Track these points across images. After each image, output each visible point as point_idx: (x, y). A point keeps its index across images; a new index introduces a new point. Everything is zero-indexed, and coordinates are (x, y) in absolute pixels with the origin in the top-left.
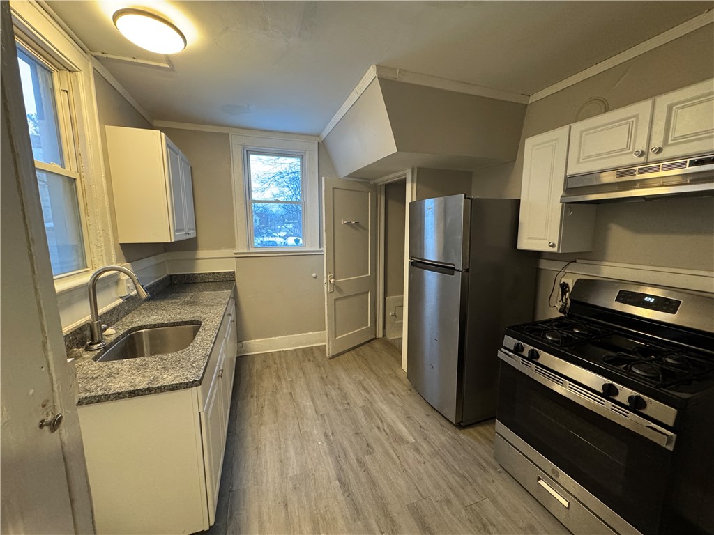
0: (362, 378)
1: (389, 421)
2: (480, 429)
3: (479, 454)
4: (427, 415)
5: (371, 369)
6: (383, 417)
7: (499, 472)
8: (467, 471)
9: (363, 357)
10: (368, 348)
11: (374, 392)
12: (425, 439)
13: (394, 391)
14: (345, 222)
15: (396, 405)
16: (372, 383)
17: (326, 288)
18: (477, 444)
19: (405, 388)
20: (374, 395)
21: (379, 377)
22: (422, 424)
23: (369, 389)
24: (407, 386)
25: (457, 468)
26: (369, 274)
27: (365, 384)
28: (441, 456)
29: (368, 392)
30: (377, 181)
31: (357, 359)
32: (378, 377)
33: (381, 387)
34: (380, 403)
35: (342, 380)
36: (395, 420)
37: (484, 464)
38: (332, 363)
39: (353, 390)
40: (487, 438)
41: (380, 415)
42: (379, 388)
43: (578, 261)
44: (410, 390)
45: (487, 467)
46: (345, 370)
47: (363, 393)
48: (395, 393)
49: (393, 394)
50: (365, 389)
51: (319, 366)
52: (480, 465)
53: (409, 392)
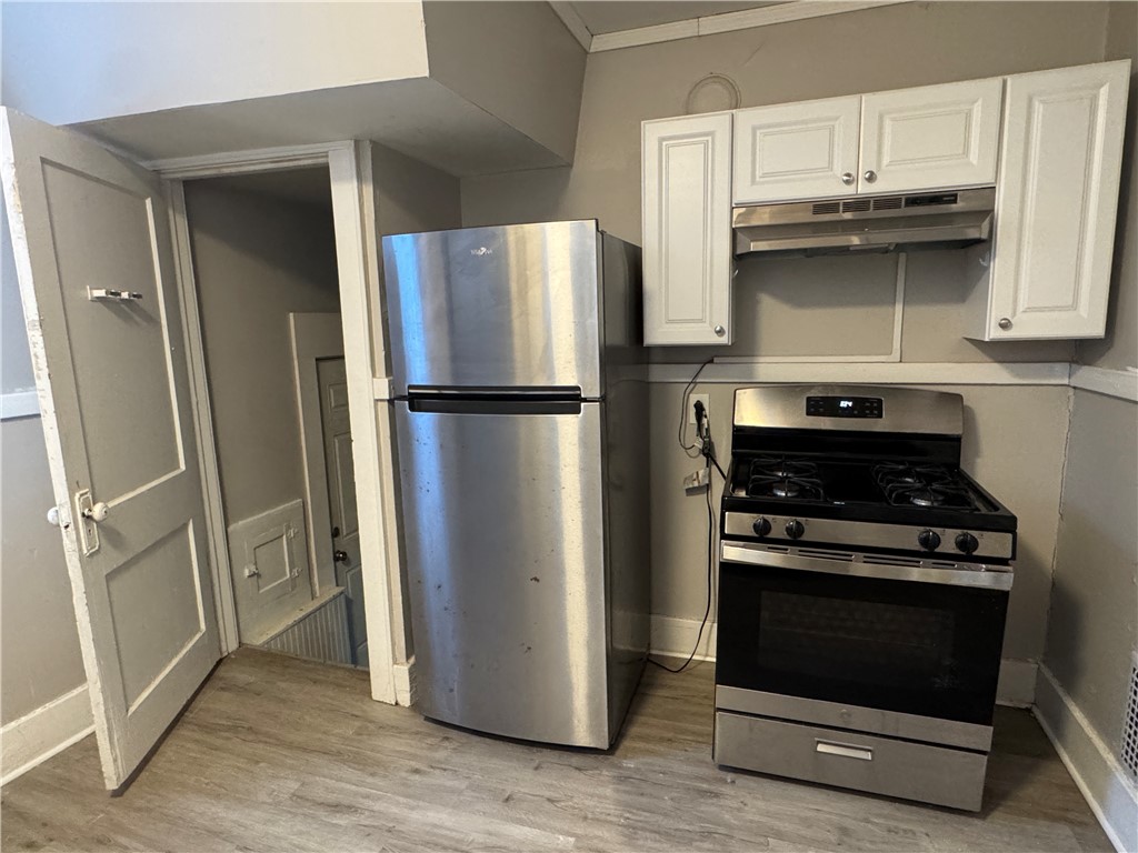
0: (294, 786)
1: (480, 838)
2: (634, 730)
3: (680, 776)
4: (536, 769)
5: (291, 746)
6: (458, 841)
7: (733, 782)
8: (700, 819)
9: (234, 729)
10: (226, 695)
11: (367, 797)
12: (585, 818)
13: (414, 764)
14: (101, 293)
15: (453, 791)
16: (340, 782)
17: (72, 547)
18: (659, 761)
19: (430, 741)
20: (377, 806)
21: (339, 753)
22: (548, 794)
23: (346, 802)
24: (430, 735)
25: (687, 828)
26: (183, 467)
27: (320, 794)
28: (643, 829)
29: (351, 809)
30: (163, 164)
31: (219, 742)
32: (337, 756)
33: (373, 775)
34: (415, 815)
35: (236, 831)
36: (490, 828)
37: (705, 786)
38: (141, 803)
39: (300, 833)
40: (662, 740)
41: (446, 843)
42: (370, 780)
43: (716, 360)
44: (447, 738)
45: (713, 788)
46: (218, 797)
47: (342, 820)
48: (424, 768)
49: (417, 771)
50: (336, 808)
51: (101, 842)
52: (703, 793)
53: (446, 744)
